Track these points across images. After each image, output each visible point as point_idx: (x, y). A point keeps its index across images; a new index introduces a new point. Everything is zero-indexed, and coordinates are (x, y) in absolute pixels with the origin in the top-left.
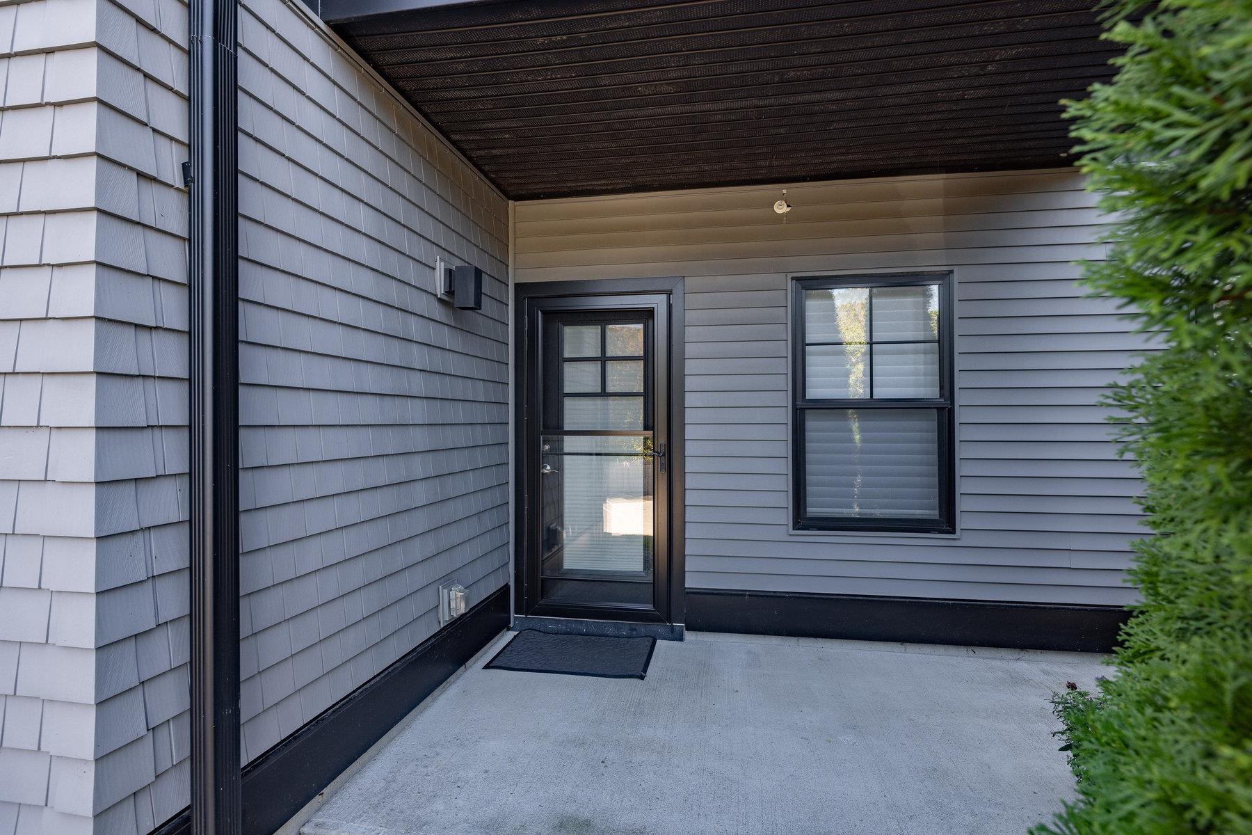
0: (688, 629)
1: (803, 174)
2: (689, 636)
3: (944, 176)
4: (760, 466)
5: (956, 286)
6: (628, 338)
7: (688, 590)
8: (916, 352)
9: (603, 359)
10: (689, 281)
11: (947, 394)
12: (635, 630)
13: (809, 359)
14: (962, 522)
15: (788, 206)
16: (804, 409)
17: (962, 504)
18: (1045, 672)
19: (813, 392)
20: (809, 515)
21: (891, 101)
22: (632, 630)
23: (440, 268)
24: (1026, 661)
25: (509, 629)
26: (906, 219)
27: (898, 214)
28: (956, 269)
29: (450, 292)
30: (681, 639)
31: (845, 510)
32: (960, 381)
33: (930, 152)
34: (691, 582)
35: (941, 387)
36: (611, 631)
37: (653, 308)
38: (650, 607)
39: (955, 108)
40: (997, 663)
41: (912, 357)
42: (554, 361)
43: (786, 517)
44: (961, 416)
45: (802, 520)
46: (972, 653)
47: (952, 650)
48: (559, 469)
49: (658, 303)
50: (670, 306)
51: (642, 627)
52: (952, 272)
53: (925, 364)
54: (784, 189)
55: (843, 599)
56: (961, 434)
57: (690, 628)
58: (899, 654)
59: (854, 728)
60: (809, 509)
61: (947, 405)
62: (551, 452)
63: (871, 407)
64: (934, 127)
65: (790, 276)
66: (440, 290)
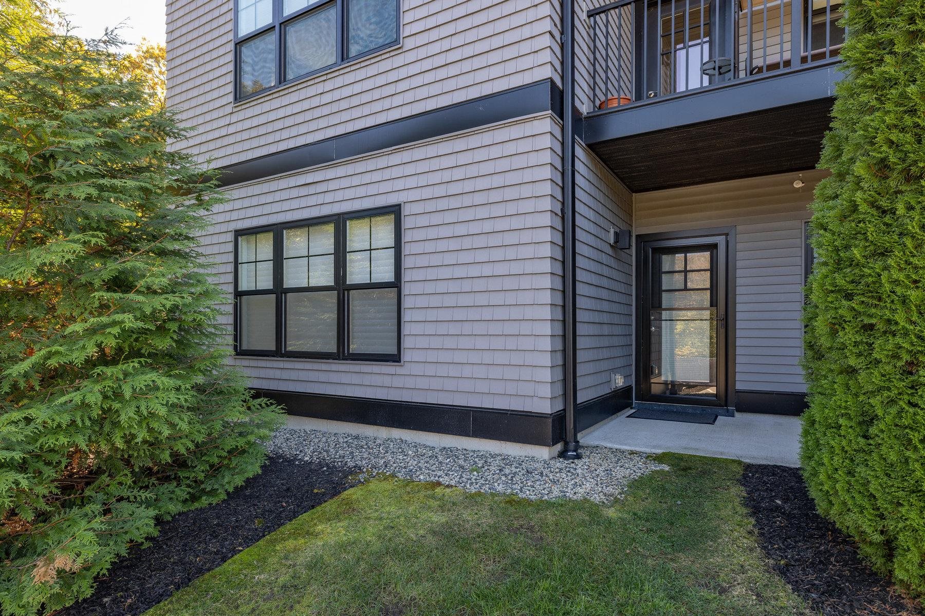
0: (737, 411)
2: (737, 415)
6: (700, 260)
7: (738, 391)
9: (686, 272)
10: (739, 228)
15: (801, 183)
22: (703, 410)
23: (612, 231)
25: (632, 408)
29: (616, 242)
30: (733, 416)
34: (739, 386)
37: (717, 243)
38: (714, 399)
42: (658, 273)
48: (660, 328)
49: (720, 240)
50: (727, 242)
51: (709, 409)
54: (799, 174)
57: (739, 410)
62: (655, 319)
66: (612, 242)
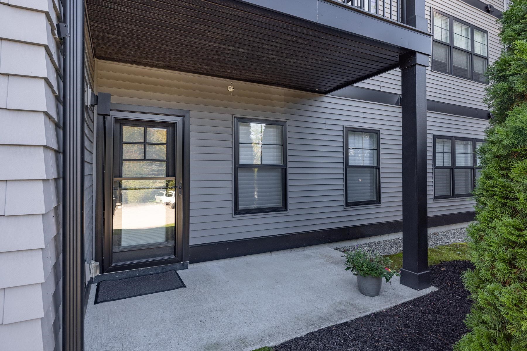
0: (190, 263)
1: (240, 78)
2: (190, 266)
3: (285, 89)
4: (222, 191)
5: (288, 126)
7: (191, 246)
8: (274, 148)
9: (145, 144)
10: (192, 113)
11: (285, 163)
12: (165, 269)
13: (241, 149)
14: (289, 207)
15: (233, 89)
16: (238, 168)
17: (289, 201)
18: (313, 253)
19: (242, 162)
20: (239, 209)
21: (287, 63)
22: (163, 269)
23: (89, 91)
24: (306, 250)
25: (92, 283)
26: (273, 101)
27: (270, 99)
28: (288, 121)
29: (93, 105)
30: (187, 268)
31: (252, 206)
32: (289, 159)
33: (284, 80)
34: (192, 242)
35: (283, 161)
36: (152, 272)
37: (176, 123)
38: (172, 257)
39: (302, 70)
40: (299, 253)
41: (272, 150)
43: (231, 211)
44: (289, 171)
45: (238, 212)
46: (291, 251)
47: (285, 251)
49: (179, 120)
50: (184, 123)
51: (168, 267)
52: (287, 122)
53: (276, 152)
54: (232, 82)
55: (252, 240)
56: (289, 177)
57: (192, 262)
58: (270, 256)
59: (277, 282)
60: (239, 207)
61: (285, 167)
63: (262, 168)
64: (292, 73)
65: (234, 116)
66: (89, 103)
